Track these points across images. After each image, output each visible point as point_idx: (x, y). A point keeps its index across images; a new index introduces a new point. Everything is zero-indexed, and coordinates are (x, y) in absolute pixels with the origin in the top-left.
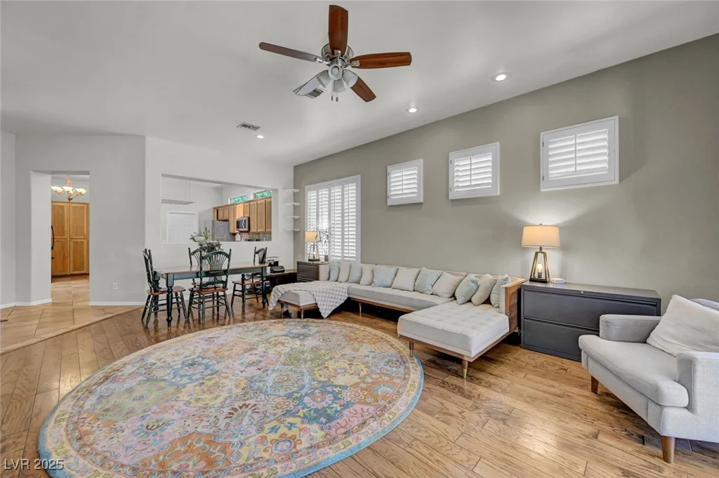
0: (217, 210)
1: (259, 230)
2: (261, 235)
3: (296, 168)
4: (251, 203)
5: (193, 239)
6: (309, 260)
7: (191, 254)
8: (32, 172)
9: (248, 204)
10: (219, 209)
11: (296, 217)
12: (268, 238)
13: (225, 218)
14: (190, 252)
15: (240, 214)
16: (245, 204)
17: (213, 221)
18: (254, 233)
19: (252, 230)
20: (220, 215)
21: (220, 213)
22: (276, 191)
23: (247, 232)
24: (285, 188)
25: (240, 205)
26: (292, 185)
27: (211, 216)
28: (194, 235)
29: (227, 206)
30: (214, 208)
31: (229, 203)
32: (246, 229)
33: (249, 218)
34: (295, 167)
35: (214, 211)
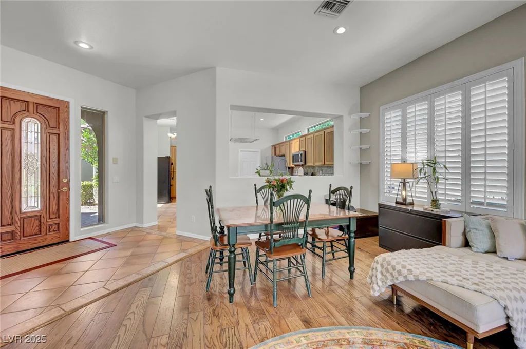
0: (274, 147)
1: (316, 164)
2: (317, 168)
3: (363, 89)
4: (307, 137)
5: (258, 173)
6: (397, 203)
7: (257, 192)
8: (144, 118)
9: (304, 138)
10: (276, 146)
11: (364, 147)
12: (324, 171)
13: (281, 154)
14: (255, 188)
15: (295, 148)
16: (301, 139)
17: (272, 157)
18: (309, 167)
19: (308, 164)
20: (277, 151)
21: (278, 150)
22: (340, 117)
23: (302, 166)
24: (350, 114)
25: (296, 140)
26: (359, 110)
27: (270, 153)
28: (259, 169)
29: (283, 142)
30: (272, 146)
31: (284, 140)
32: (303, 163)
33: (305, 152)
34: (361, 88)
35: (272, 148)
